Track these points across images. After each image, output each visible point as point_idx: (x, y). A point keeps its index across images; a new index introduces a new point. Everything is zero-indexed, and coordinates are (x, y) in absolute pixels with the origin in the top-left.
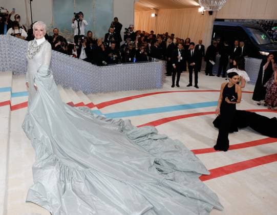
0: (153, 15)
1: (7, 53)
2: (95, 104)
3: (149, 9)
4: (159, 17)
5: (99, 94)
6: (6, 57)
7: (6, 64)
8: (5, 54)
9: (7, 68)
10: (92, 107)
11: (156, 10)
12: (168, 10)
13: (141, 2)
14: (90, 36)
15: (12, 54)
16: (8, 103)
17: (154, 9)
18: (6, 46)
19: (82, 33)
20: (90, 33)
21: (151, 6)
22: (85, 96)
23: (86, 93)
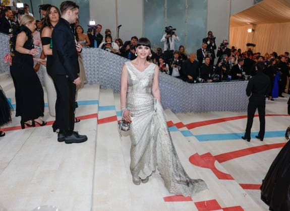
0: (250, 31)
1: (96, 67)
2: (185, 124)
3: (246, 23)
4: (256, 32)
5: (189, 113)
6: (94, 70)
7: (94, 78)
8: (94, 67)
9: (95, 81)
10: (181, 127)
11: (254, 25)
12: (268, 25)
13: (236, 17)
14: (182, 51)
15: (101, 68)
16: (96, 115)
17: (251, 23)
18: (96, 60)
19: (172, 48)
20: (182, 48)
21: (248, 21)
22: (173, 115)
23: (174, 112)
